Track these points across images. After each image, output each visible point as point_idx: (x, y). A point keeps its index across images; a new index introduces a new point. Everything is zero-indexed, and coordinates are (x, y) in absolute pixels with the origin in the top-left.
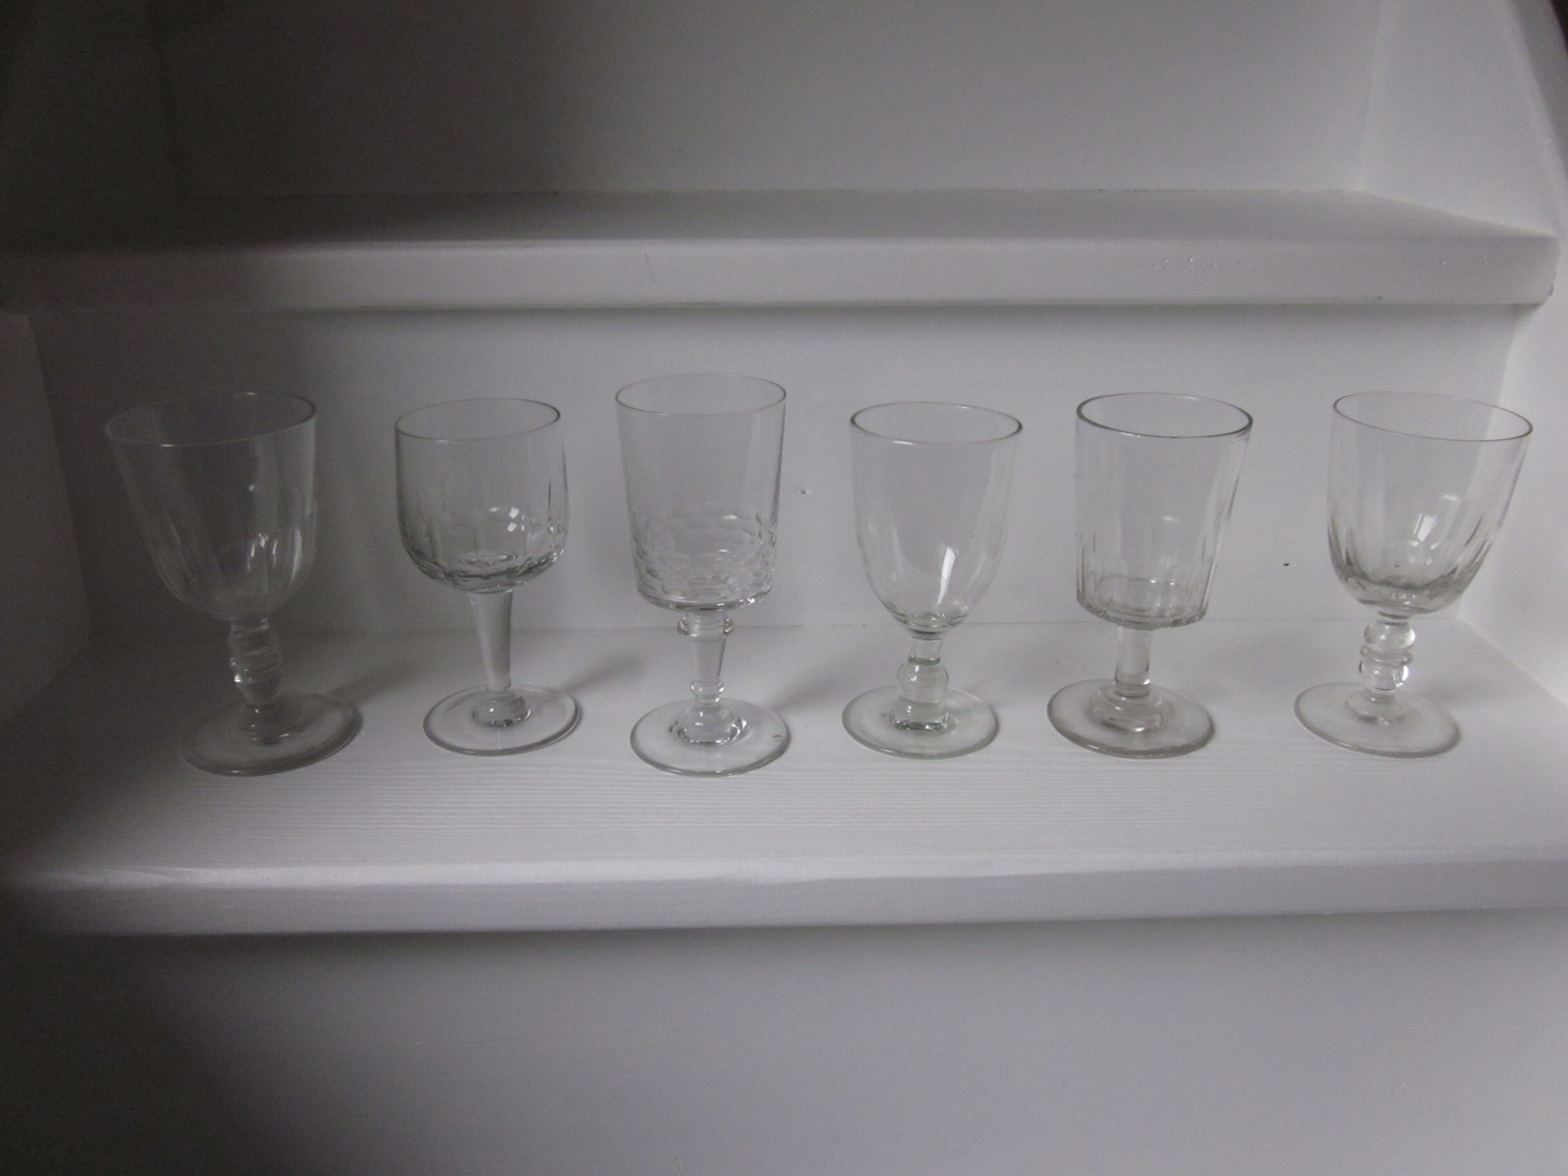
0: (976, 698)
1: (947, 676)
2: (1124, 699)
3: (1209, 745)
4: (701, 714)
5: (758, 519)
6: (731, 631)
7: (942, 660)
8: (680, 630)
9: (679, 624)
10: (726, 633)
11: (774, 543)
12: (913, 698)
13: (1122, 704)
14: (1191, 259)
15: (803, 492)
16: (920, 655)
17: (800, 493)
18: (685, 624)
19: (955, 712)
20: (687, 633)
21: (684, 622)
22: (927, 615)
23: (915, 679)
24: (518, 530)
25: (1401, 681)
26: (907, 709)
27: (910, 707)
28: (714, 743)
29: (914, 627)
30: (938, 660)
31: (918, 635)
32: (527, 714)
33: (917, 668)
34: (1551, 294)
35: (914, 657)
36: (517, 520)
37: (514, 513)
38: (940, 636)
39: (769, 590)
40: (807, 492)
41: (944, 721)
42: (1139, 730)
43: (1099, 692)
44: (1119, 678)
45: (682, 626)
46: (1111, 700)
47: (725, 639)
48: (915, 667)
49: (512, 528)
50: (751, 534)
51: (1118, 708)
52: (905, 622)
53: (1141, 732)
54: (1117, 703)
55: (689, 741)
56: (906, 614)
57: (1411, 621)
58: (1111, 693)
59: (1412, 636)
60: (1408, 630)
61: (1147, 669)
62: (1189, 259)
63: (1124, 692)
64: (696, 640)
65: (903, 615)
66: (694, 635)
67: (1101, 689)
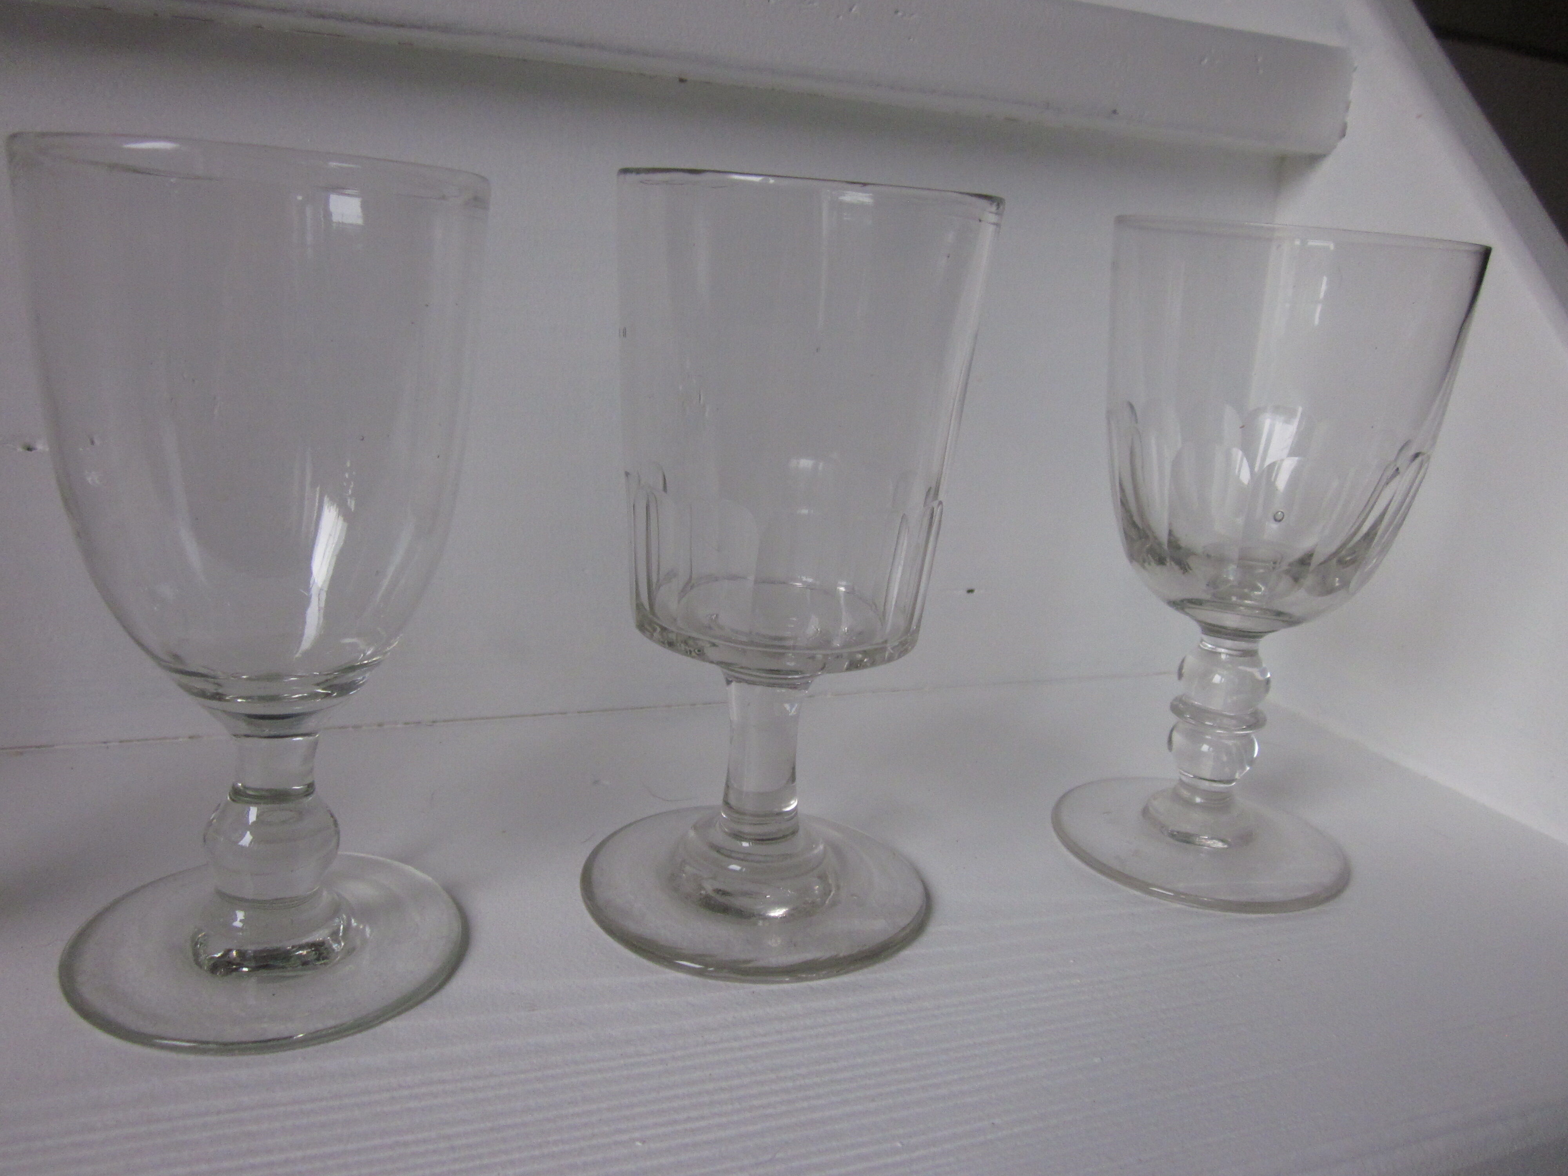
0: (419, 874)
1: (335, 823)
2: (745, 844)
3: (925, 939)
7: (317, 786)
12: (249, 891)
13: (743, 857)
16: (255, 780)
19: (366, 913)
22: (277, 675)
23: (247, 839)
26: (235, 919)
29: (241, 705)
30: (310, 789)
31: (251, 728)
33: (253, 813)
34: (1343, 135)
35: (244, 787)
41: (335, 934)
42: (778, 913)
43: (692, 834)
44: (733, 802)
46: (718, 849)
48: (248, 811)
51: (735, 867)
53: (783, 919)
54: (730, 855)
56: (218, 675)
58: (718, 836)
61: (793, 778)
63: (747, 829)
65: (210, 680)
67: (695, 827)
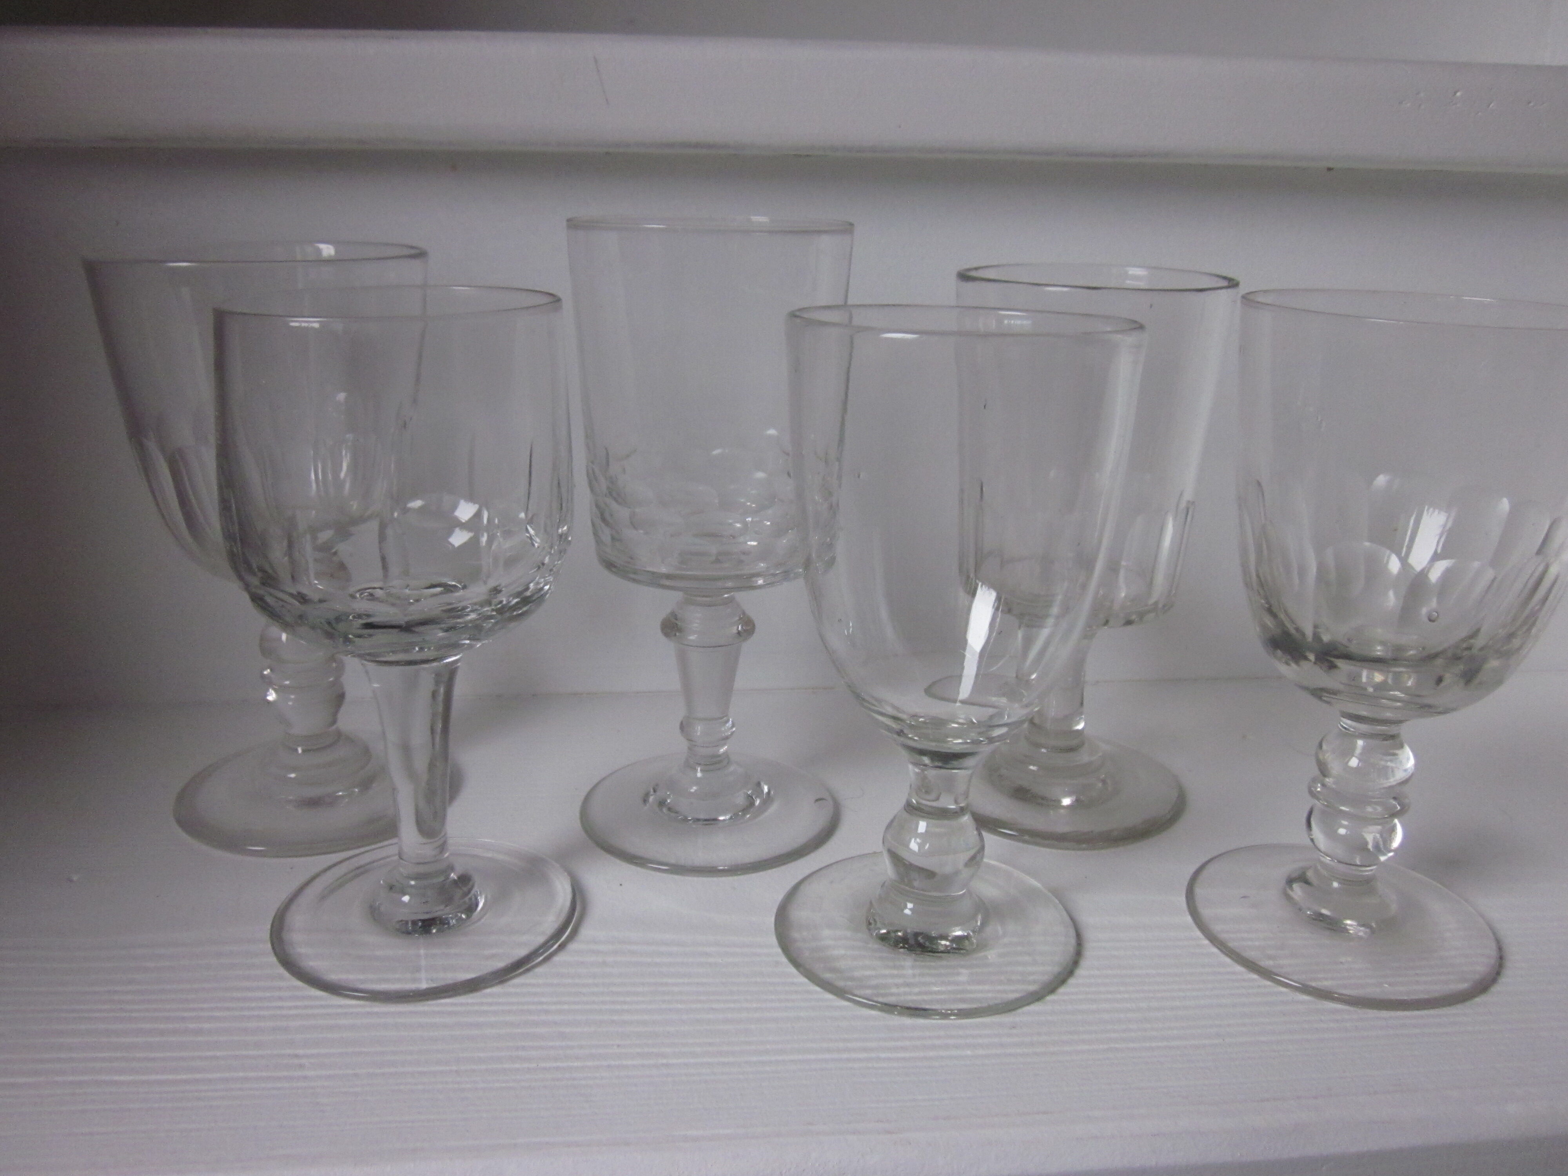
14: (1458, 94)
24: (472, 545)
25: (1390, 851)
26: (906, 907)
27: (910, 905)
29: (915, 741)
32: (477, 905)
33: (922, 826)
35: (917, 802)
36: (473, 524)
37: (465, 511)
48: (919, 823)
49: (459, 538)
52: (900, 733)
56: (903, 716)
57: (1405, 730)
59: (1408, 760)
60: (1401, 746)
62: (1455, 93)
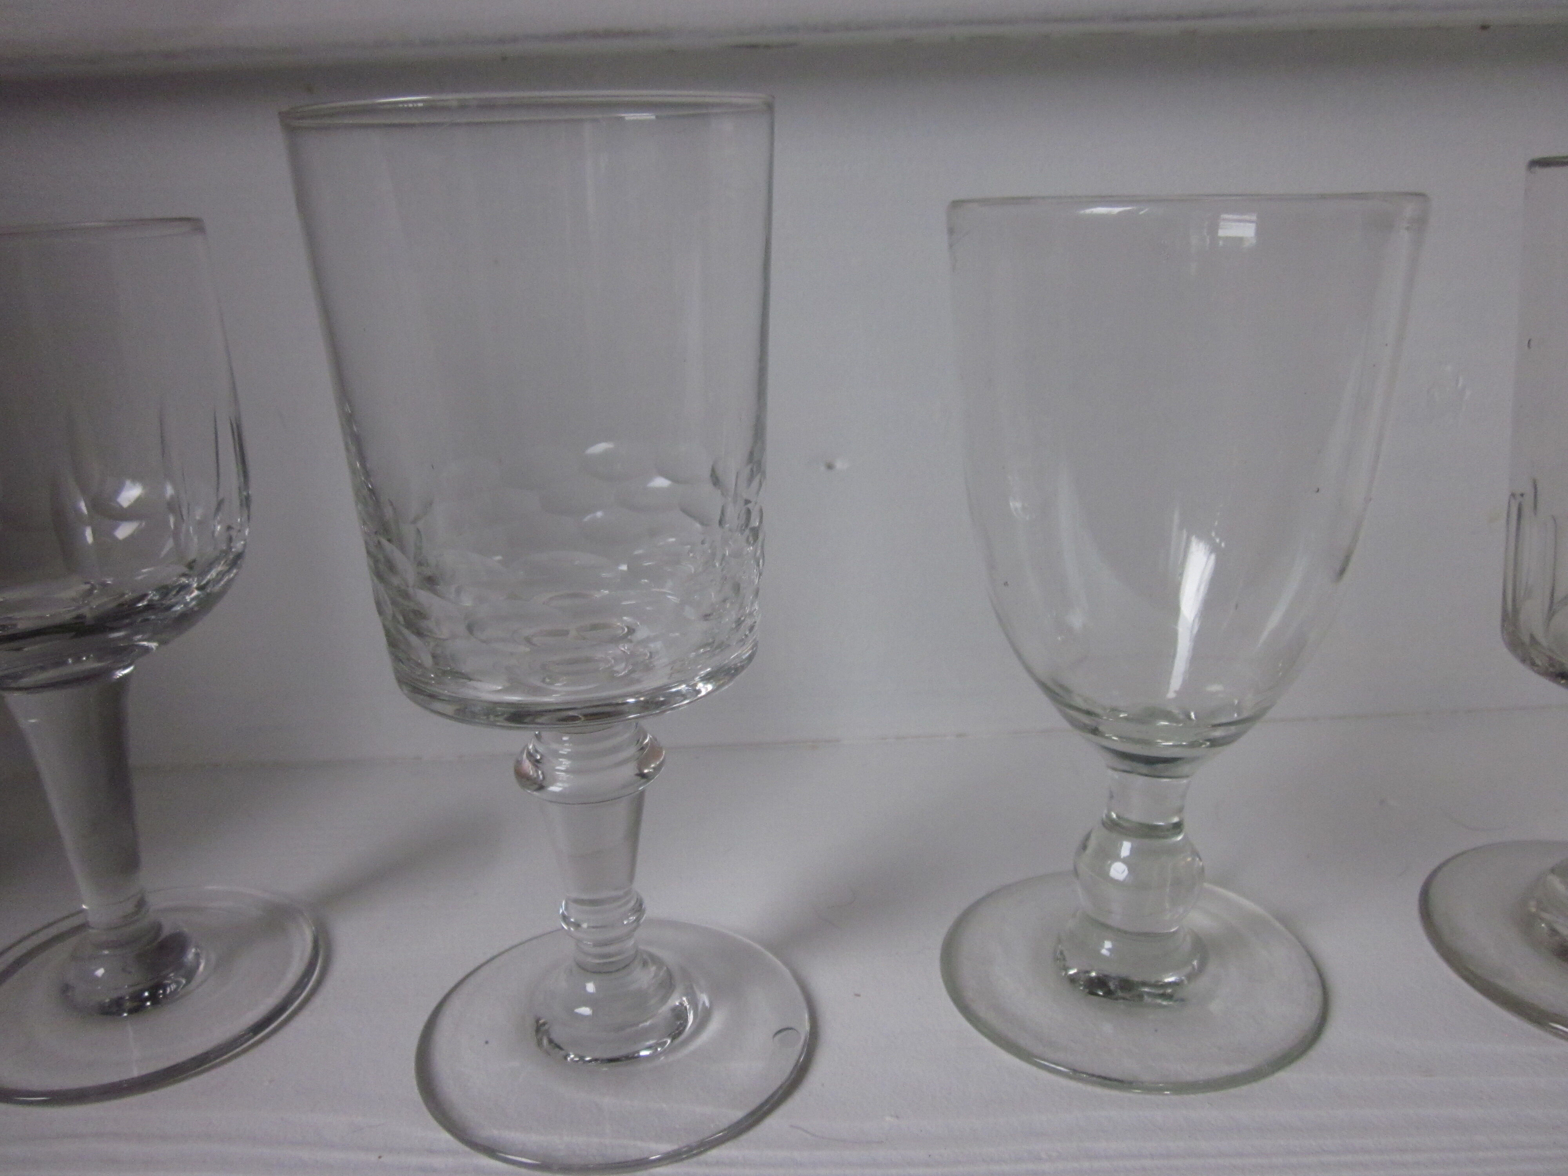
4: (590, 987)
5: (716, 480)
6: (657, 769)
8: (522, 777)
9: (519, 763)
10: (643, 776)
11: (755, 532)
12: (1117, 920)
15: (830, 467)
16: (1136, 816)
17: (823, 468)
18: (536, 763)
20: (541, 787)
21: (530, 755)
22: (1152, 714)
23: (1120, 872)
26: (1102, 947)
27: (1108, 942)
28: (632, 1058)
29: (1115, 741)
31: (1126, 765)
33: (1126, 848)
35: (1119, 819)
38: (1186, 769)
39: (750, 658)
40: (839, 465)
45: (528, 766)
47: (642, 793)
48: (1121, 845)
50: (702, 524)
52: (1095, 731)
55: (565, 1058)
56: (1098, 711)
64: (561, 799)
65: (1088, 713)
66: (555, 788)
